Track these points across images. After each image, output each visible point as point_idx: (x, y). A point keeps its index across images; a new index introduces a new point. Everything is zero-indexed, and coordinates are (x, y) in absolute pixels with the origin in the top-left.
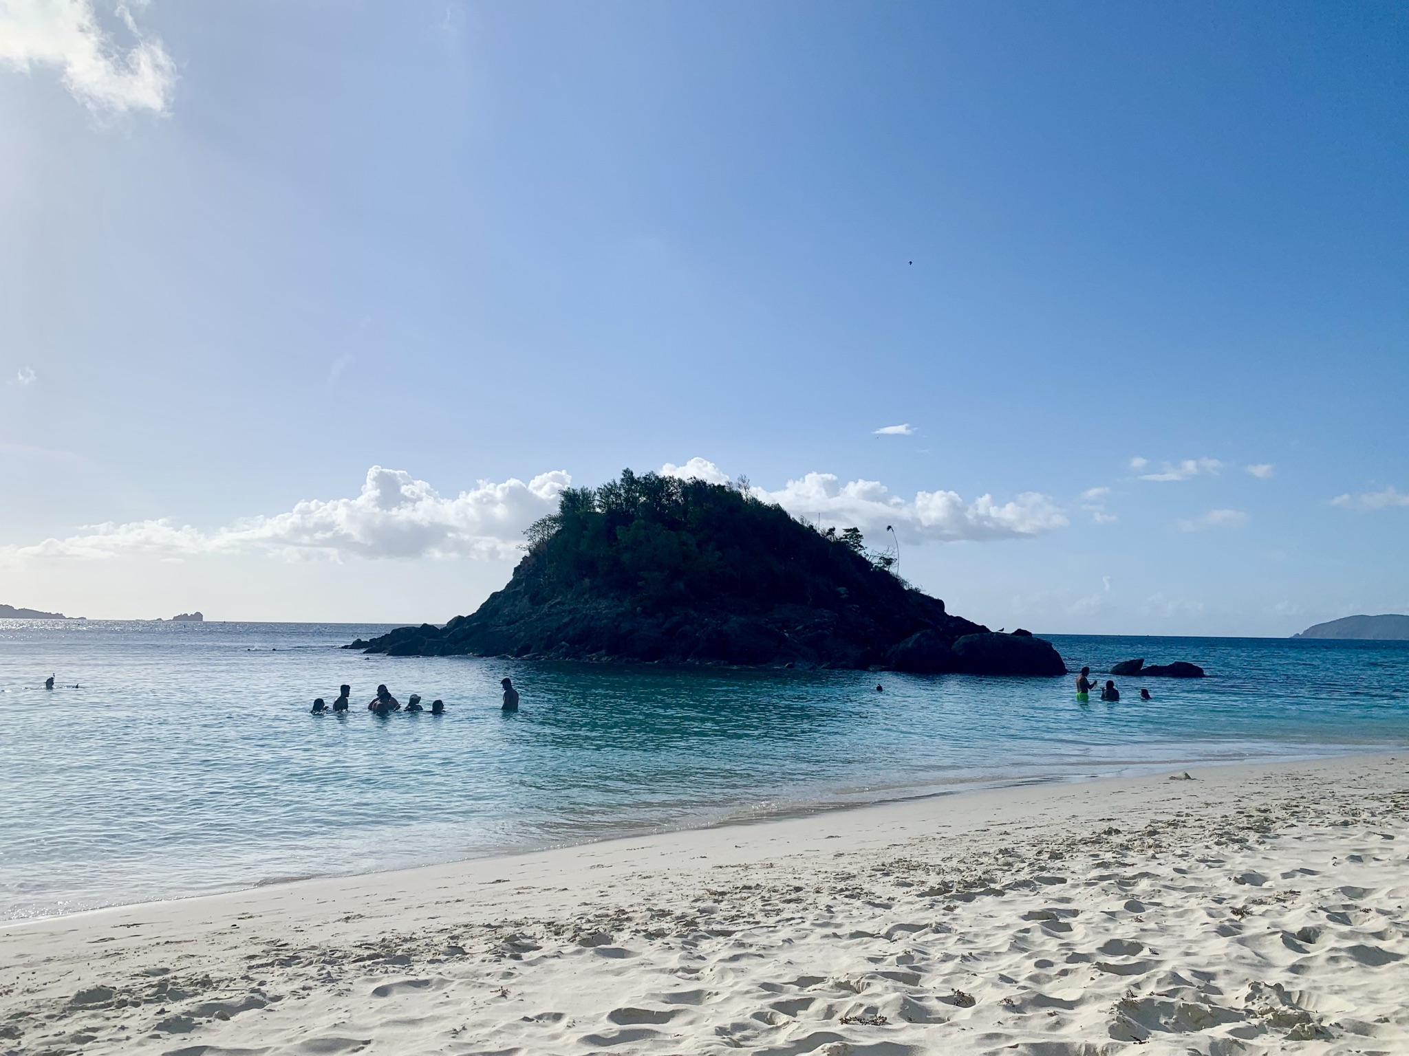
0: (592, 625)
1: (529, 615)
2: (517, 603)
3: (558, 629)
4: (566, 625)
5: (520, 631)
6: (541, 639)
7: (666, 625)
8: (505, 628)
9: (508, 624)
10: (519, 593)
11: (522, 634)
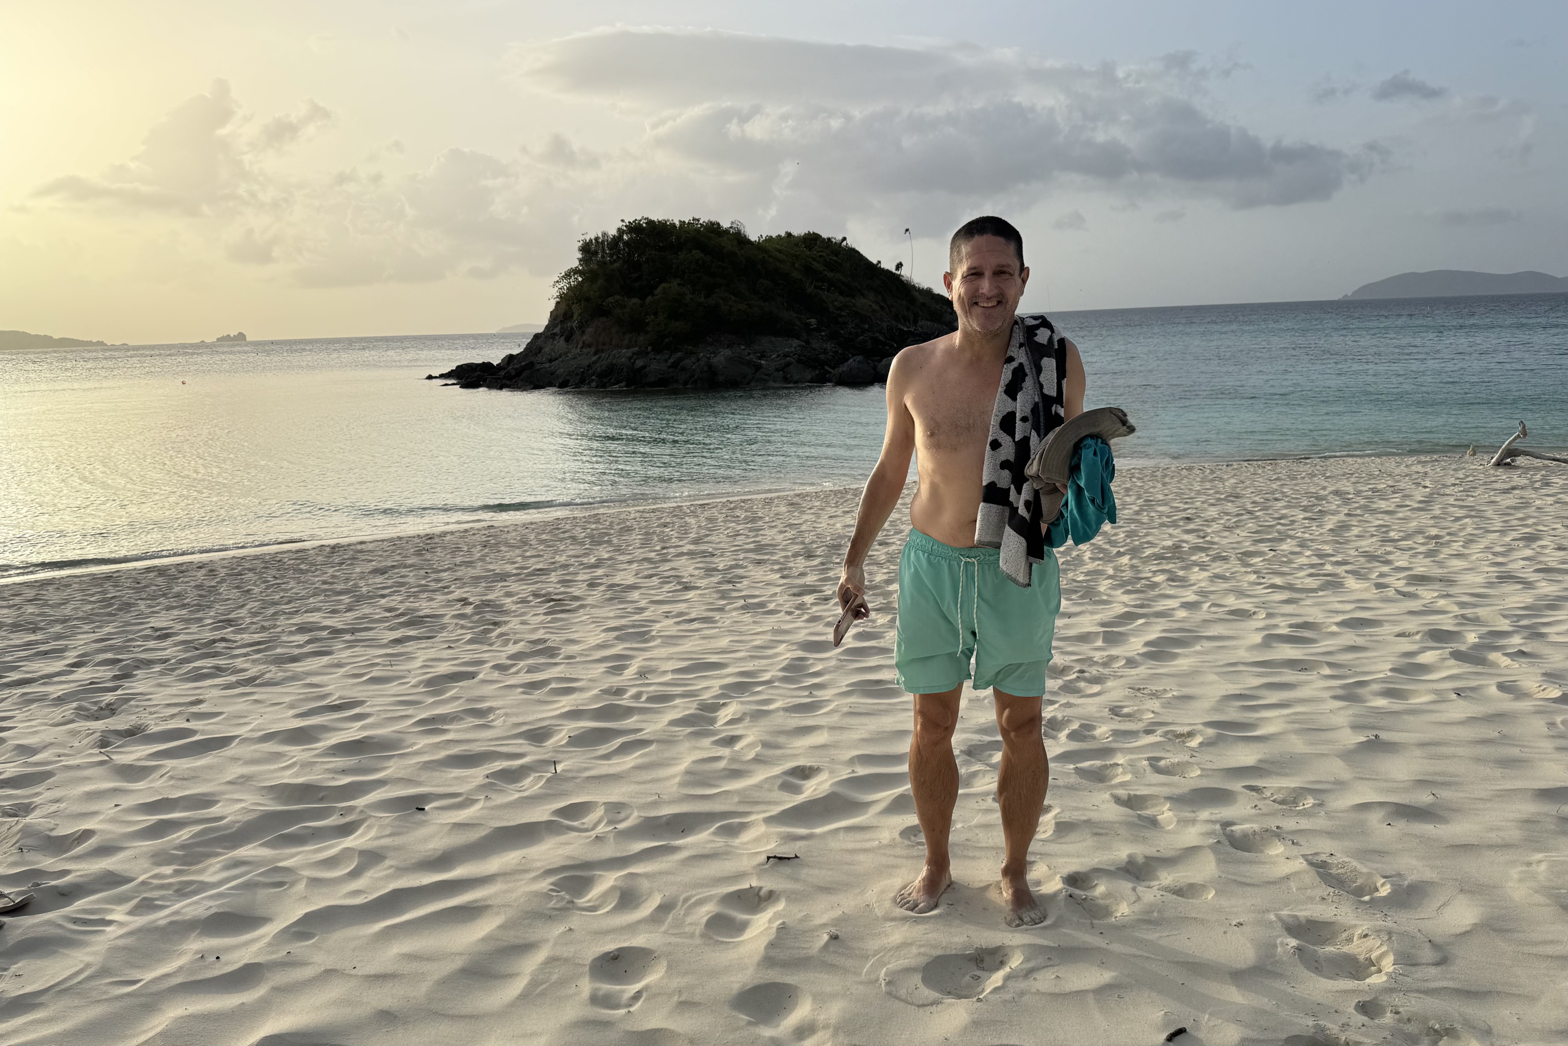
0: (614, 362)
1: (566, 354)
2: (555, 342)
3: (589, 366)
4: (595, 363)
5: (559, 368)
6: (577, 374)
7: (672, 360)
8: (547, 365)
9: (551, 361)
10: (555, 334)
11: (562, 370)
